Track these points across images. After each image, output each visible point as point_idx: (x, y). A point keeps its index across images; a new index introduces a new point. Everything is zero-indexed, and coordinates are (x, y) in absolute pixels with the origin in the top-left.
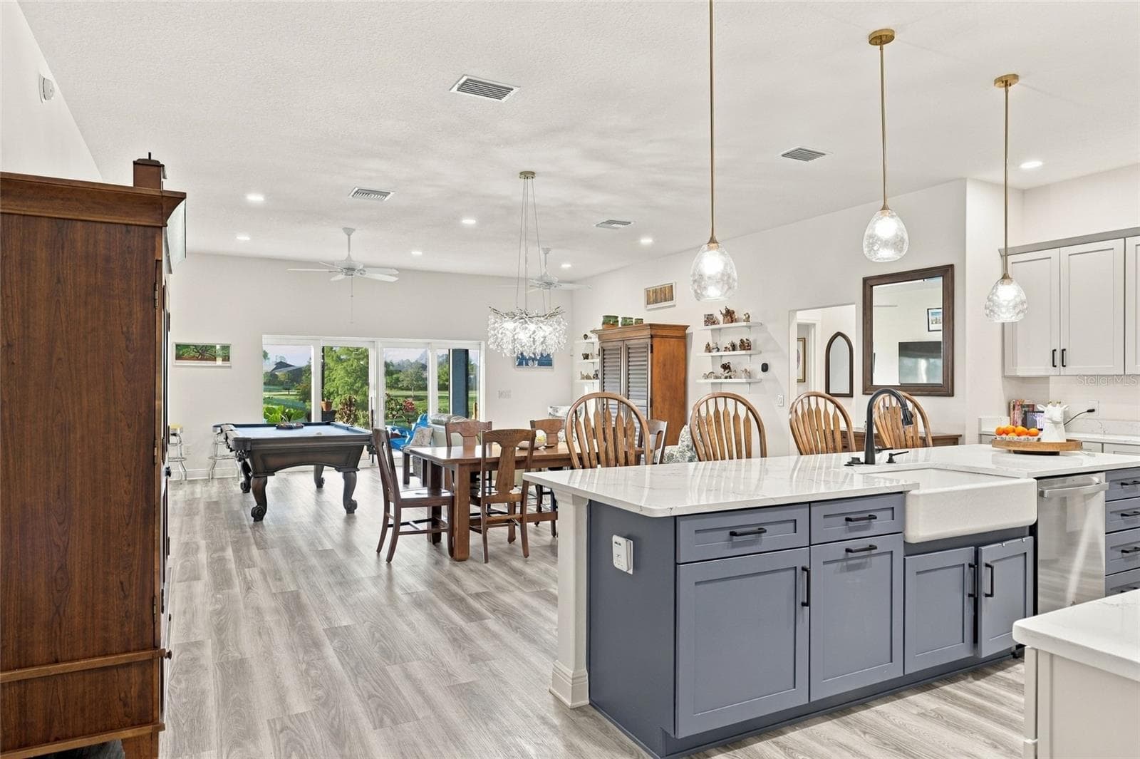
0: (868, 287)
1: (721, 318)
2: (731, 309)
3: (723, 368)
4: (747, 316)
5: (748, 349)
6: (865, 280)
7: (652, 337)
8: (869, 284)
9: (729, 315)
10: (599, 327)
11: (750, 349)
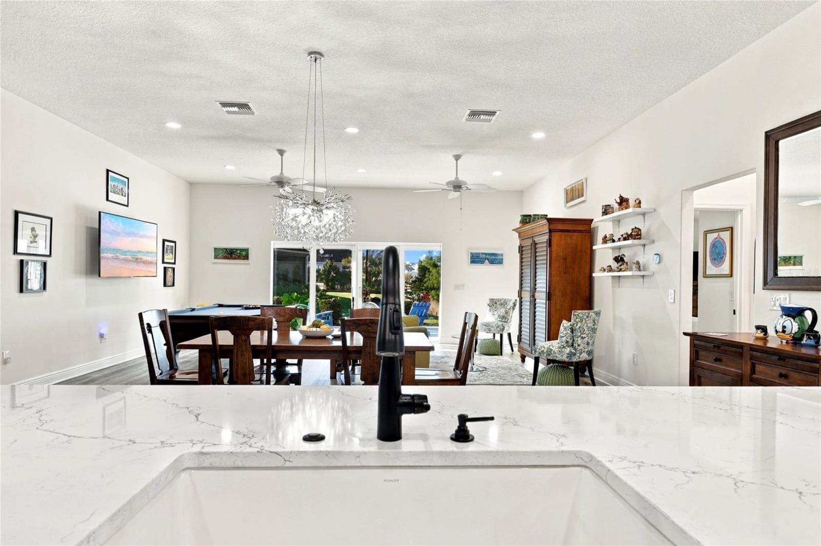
0: (772, 143)
1: (616, 206)
2: (625, 196)
3: (616, 261)
4: (637, 202)
5: (637, 239)
6: (768, 135)
7: (550, 231)
8: (772, 139)
9: (623, 202)
10: (518, 225)
11: (640, 239)
